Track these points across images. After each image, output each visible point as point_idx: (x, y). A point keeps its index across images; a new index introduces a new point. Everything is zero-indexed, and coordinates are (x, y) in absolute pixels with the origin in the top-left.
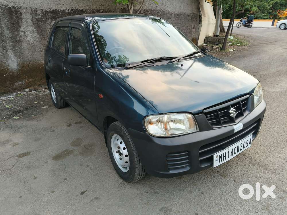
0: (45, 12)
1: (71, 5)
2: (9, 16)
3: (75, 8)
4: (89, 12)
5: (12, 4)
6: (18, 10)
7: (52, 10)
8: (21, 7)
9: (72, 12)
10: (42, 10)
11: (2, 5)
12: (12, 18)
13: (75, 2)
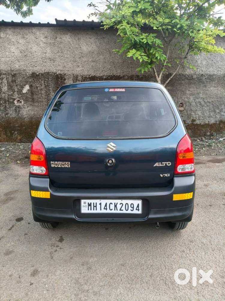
0: (85, 78)
1: (109, 71)
2: (56, 81)
3: (113, 74)
4: (127, 78)
5: (59, 72)
6: (63, 76)
7: (90, 76)
8: (66, 74)
9: (109, 78)
10: (82, 76)
11: (53, 73)
12: (58, 83)
13: (114, 69)
